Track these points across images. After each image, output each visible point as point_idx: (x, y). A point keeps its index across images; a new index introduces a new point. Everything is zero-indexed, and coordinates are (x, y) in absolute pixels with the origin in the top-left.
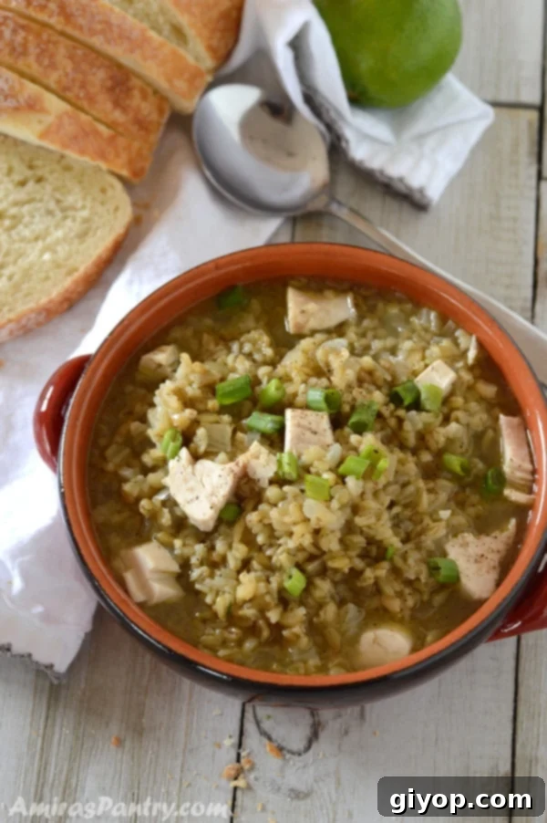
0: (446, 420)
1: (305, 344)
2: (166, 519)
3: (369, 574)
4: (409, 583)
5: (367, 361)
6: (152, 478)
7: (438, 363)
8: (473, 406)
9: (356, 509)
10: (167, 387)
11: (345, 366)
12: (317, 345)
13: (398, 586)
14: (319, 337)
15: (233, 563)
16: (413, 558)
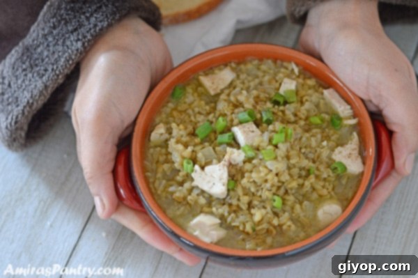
0: (302, 103)
1: (223, 97)
2: (202, 201)
3: (307, 183)
4: (325, 180)
5: (255, 93)
6: (187, 185)
7: (286, 80)
8: (310, 92)
9: (288, 157)
10: (172, 142)
11: (247, 98)
12: (229, 95)
13: (322, 183)
14: (227, 91)
15: (244, 207)
16: (322, 168)
